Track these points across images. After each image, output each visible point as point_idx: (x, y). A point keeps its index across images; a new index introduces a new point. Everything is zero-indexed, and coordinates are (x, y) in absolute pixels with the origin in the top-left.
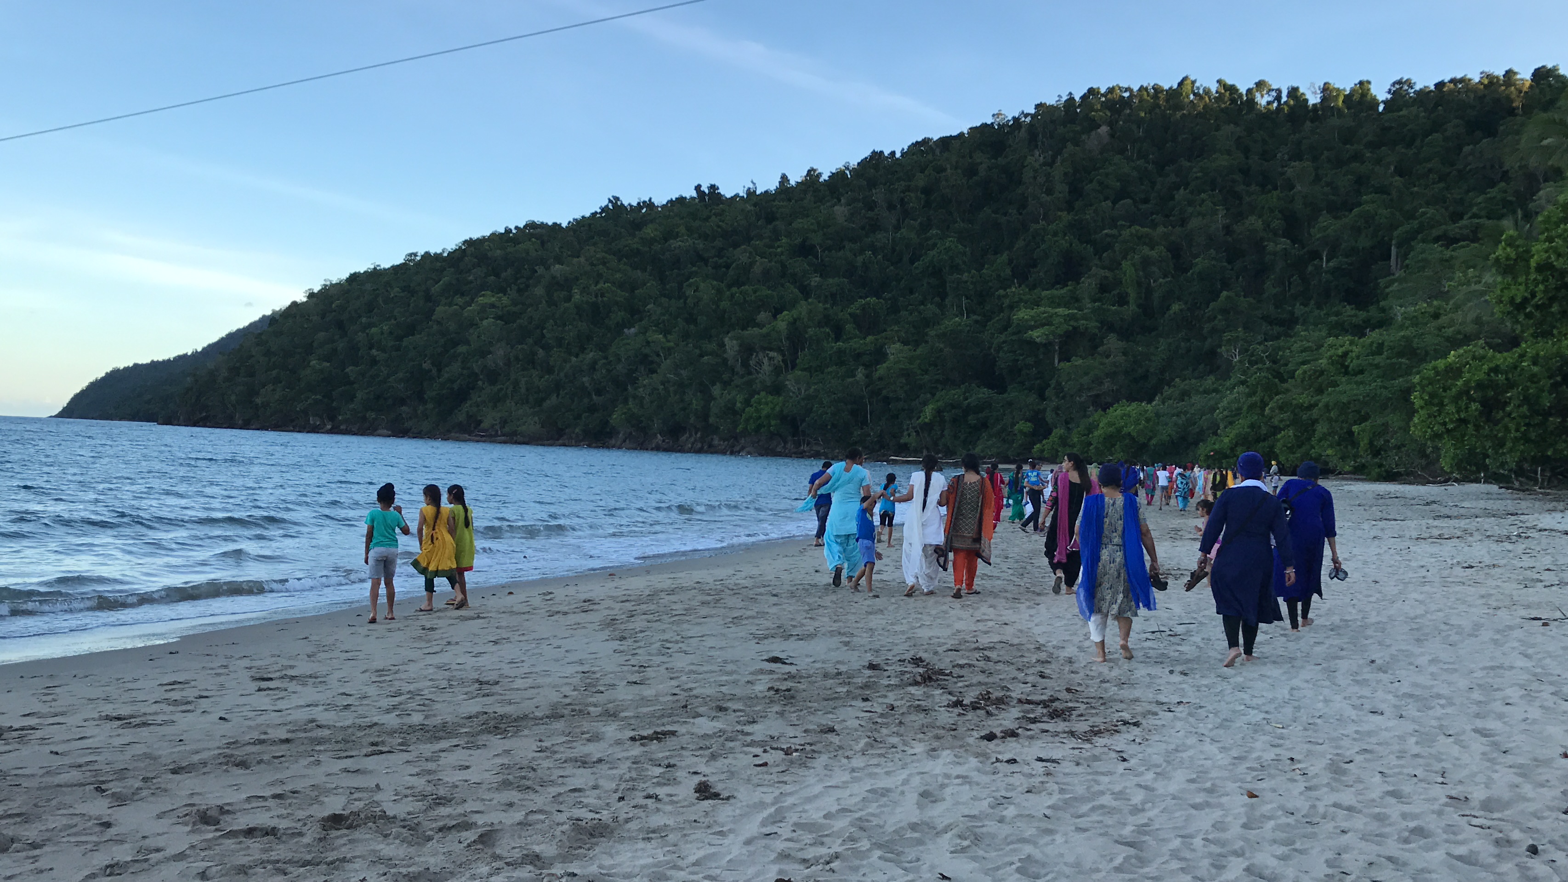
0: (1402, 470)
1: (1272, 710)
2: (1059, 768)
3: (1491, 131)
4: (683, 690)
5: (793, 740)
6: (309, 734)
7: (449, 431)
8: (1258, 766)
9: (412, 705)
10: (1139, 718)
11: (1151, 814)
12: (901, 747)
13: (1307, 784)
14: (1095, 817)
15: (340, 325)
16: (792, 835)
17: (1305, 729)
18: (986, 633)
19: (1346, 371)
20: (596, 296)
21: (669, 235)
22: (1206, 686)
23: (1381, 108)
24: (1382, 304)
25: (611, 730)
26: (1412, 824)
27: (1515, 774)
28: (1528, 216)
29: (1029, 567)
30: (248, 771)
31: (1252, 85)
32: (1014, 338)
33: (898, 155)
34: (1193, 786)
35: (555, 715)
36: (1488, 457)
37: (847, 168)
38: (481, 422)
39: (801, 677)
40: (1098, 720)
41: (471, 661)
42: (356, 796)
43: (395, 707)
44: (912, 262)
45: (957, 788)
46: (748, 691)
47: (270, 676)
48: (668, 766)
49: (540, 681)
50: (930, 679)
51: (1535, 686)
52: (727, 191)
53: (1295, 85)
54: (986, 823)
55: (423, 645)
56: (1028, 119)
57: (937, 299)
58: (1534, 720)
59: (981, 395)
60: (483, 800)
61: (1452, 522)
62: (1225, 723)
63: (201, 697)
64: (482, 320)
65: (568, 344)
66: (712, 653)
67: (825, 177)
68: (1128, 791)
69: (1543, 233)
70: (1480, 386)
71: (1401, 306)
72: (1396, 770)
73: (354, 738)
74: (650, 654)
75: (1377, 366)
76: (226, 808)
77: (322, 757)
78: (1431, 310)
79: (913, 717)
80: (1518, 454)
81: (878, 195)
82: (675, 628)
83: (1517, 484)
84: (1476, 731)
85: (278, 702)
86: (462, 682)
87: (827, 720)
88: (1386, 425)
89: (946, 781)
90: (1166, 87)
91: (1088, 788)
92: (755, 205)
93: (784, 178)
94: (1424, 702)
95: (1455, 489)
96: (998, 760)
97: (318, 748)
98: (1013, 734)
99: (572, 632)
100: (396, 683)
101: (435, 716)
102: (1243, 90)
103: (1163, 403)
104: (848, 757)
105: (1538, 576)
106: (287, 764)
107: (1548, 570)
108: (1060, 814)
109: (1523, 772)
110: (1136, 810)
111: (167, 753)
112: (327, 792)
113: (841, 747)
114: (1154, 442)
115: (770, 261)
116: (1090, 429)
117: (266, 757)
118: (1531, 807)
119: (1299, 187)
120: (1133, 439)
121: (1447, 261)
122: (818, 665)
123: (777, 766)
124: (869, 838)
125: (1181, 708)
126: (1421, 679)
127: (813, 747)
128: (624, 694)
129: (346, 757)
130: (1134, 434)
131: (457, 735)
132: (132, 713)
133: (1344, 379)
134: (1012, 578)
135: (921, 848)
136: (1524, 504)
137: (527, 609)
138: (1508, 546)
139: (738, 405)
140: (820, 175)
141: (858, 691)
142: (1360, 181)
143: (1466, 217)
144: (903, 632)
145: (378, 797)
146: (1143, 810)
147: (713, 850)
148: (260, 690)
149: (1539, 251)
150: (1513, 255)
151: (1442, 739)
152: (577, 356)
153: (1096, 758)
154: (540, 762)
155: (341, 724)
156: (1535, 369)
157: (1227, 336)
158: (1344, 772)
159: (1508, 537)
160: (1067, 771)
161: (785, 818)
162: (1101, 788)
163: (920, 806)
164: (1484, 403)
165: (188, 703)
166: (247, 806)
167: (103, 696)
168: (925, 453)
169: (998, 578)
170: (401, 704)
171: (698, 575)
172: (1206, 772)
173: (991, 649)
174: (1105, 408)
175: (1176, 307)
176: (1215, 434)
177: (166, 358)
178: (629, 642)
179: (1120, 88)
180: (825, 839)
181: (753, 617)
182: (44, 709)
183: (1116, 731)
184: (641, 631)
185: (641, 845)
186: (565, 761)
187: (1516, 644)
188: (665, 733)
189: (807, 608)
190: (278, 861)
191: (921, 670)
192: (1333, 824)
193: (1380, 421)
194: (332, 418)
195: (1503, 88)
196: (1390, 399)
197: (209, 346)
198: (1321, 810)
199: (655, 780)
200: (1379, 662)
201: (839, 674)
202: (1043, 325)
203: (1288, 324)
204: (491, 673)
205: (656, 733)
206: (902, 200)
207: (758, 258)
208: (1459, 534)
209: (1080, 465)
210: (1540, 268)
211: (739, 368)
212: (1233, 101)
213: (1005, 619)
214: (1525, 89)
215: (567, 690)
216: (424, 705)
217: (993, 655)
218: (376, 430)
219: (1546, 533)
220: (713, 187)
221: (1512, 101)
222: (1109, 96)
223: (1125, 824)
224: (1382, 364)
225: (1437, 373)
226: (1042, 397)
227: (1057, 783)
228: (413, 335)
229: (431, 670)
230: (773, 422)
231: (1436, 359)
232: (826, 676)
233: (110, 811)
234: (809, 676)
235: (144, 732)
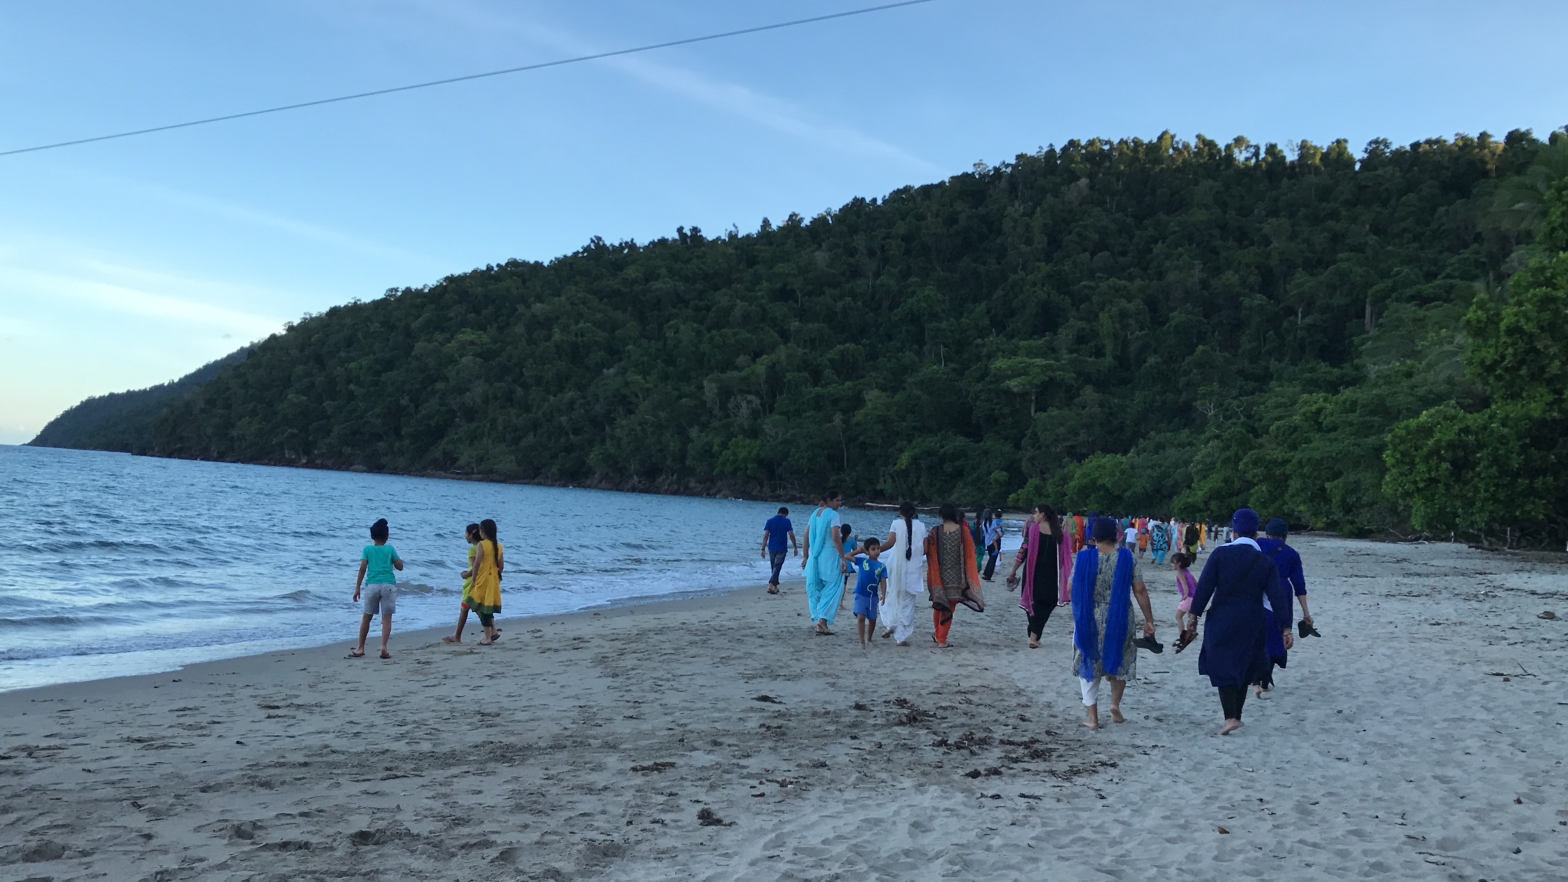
0: (1373, 527)
1: (1243, 755)
2: (1041, 804)
3: (1464, 192)
4: (678, 725)
5: (787, 774)
6: (325, 759)
7: (425, 468)
8: (1229, 806)
9: (420, 733)
10: (1116, 760)
11: (1128, 846)
12: (890, 782)
13: (1275, 823)
14: (1076, 848)
15: (319, 360)
16: (792, 858)
17: (1274, 773)
18: (967, 677)
19: (1319, 427)
20: (576, 336)
21: (650, 276)
22: (1180, 731)
23: (1357, 167)
24: (1356, 361)
25: (612, 760)
26: (1373, 860)
27: (1471, 817)
28: (1501, 278)
29: (1007, 615)
30: (273, 791)
31: (1230, 141)
32: (991, 387)
33: (879, 202)
34: (1168, 822)
35: (557, 746)
36: (1458, 516)
37: (829, 214)
38: (457, 459)
39: (791, 715)
40: (1077, 762)
41: (470, 695)
42: (378, 815)
43: (403, 736)
44: (891, 308)
45: (945, 820)
46: (740, 727)
47: (276, 704)
48: (671, 794)
49: (540, 713)
50: (915, 719)
51: (1496, 737)
52: (709, 234)
53: (1273, 142)
54: (975, 851)
55: (421, 678)
56: (1009, 170)
57: (916, 347)
58: (1492, 768)
59: (957, 444)
60: (500, 822)
61: (1421, 580)
62: (1198, 767)
63: (214, 723)
64: (461, 357)
65: (547, 382)
66: (703, 691)
67: (807, 222)
68: (1107, 825)
69: (1513, 297)
70: (1451, 446)
71: (1375, 364)
72: (1359, 812)
73: (368, 763)
74: (643, 691)
75: (1351, 424)
76: (259, 824)
77: (341, 780)
78: (1404, 369)
79: (900, 755)
80: (1488, 514)
81: (860, 241)
82: (664, 666)
83: (1486, 544)
84: (1435, 777)
85: (288, 729)
86: (464, 714)
87: (818, 756)
88: (1357, 483)
89: (935, 813)
90: (1146, 141)
91: (1069, 822)
92: (736, 248)
93: (766, 223)
94: (1389, 748)
95: (1426, 547)
96: (982, 795)
97: (335, 771)
98: (996, 772)
99: (564, 668)
100: (400, 713)
101: (443, 744)
102: (1222, 145)
103: (1138, 455)
104: (840, 790)
105: (1502, 634)
106: (308, 786)
107: (1513, 628)
108: (1044, 845)
109: (1479, 815)
110: (1114, 843)
111: (192, 772)
112: (351, 811)
113: (832, 781)
114: (1128, 494)
115: (750, 305)
116: (1065, 480)
117: (288, 779)
118: (1484, 847)
119: (1275, 244)
120: (1107, 490)
121: (1419, 320)
122: (807, 704)
123: (774, 796)
124: (866, 861)
125: (1156, 751)
126: (1386, 729)
127: (807, 780)
128: (622, 728)
129: (364, 780)
130: (1109, 486)
131: (469, 763)
132: (150, 736)
133: (1317, 436)
134: (990, 625)
135: (916, 872)
136: (1492, 564)
137: (518, 646)
138: (1475, 604)
139: (716, 448)
140: (802, 219)
141: (847, 730)
142: (1336, 238)
143: (1439, 277)
144: (886, 675)
145: (399, 817)
146: (1121, 843)
147: (720, 870)
148: (269, 717)
149: (1508, 314)
150: (1484, 318)
151: (1404, 784)
152: (555, 396)
153: (1076, 796)
154: (548, 788)
155: (354, 750)
156: (1505, 431)
157: (1202, 390)
158: (1310, 813)
159: (1476, 596)
160: (1048, 806)
161: (785, 843)
162: (1081, 822)
163: (911, 835)
164: (1454, 463)
165: (202, 728)
166: (278, 823)
167: (118, 719)
168: (900, 500)
169: (977, 625)
170: (407, 732)
171: (682, 616)
172: (1179, 810)
173: (973, 692)
174: (1080, 458)
175: (1152, 360)
176: (1189, 487)
177: (142, 388)
178: (621, 679)
179: (1100, 141)
180: (824, 863)
181: (740, 658)
182: (64, 730)
183: (1094, 771)
184: (633, 669)
185: (653, 864)
186: (573, 789)
187: (1477, 698)
188: (664, 765)
189: (792, 650)
190: (314, 872)
191: (906, 711)
192: (1298, 858)
193: (1352, 478)
194: (307, 453)
195: (1477, 150)
196: (1362, 456)
197: (186, 377)
198: (1288, 844)
199: (660, 807)
200: (1346, 712)
201: (828, 713)
202: (1020, 375)
203: (1263, 380)
204: (491, 705)
205: (656, 764)
206: (883, 247)
207: (738, 301)
208: (1428, 591)
209: (1052, 516)
210: (1510, 332)
211: (716, 411)
212: (1212, 156)
213: (986, 664)
214: (1499, 152)
215: (567, 723)
216: (430, 734)
217: (974, 698)
218: (352, 465)
219: (1512, 593)
220: (695, 230)
221: (1486, 163)
222: (1089, 149)
223: (1104, 855)
224: (1355, 422)
225: (1409, 433)
226: (1018, 446)
227: (1039, 817)
228: (391, 370)
229: (432, 702)
230: (750, 466)
231: (1408, 418)
232: (815, 714)
233: (148, 824)
234: (798, 715)
235: (167, 754)
